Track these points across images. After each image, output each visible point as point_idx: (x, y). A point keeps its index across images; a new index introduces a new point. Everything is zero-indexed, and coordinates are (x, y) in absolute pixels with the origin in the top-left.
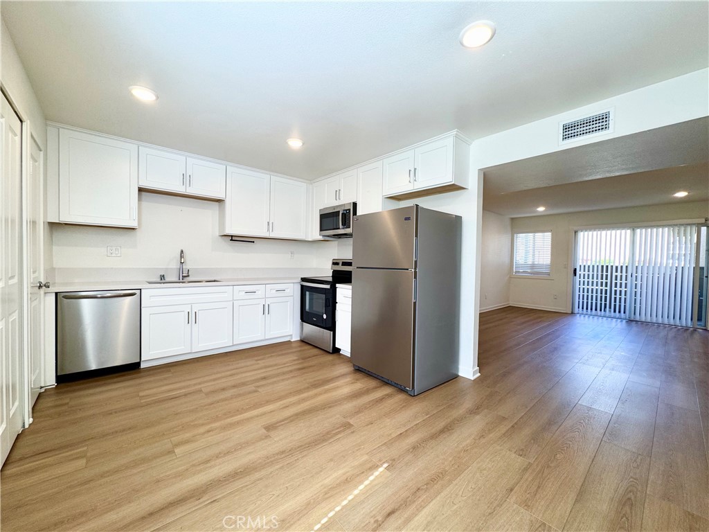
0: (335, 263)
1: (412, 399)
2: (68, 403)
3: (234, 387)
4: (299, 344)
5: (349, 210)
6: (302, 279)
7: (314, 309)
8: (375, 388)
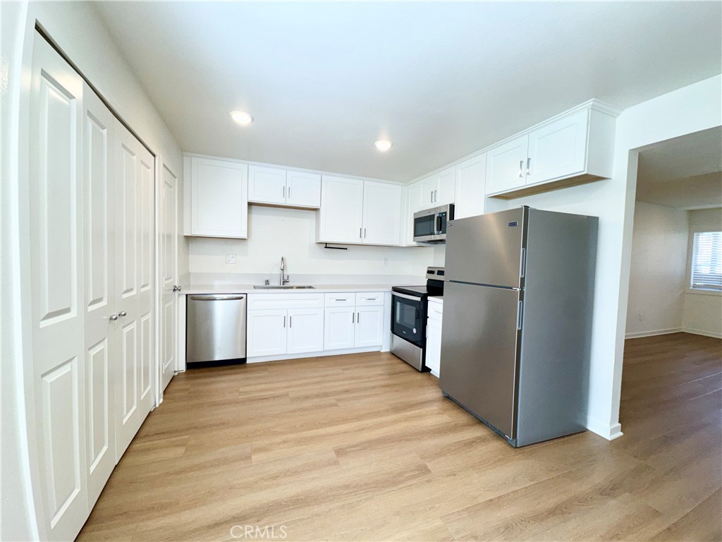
0: (429, 272)
1: (512, 452)
2: (188, 389)
3: (317, 396)
4: (390, 356)
5: (446, 213)
6: (393, 288)
7: (405, 321)
8: (467, 425)
